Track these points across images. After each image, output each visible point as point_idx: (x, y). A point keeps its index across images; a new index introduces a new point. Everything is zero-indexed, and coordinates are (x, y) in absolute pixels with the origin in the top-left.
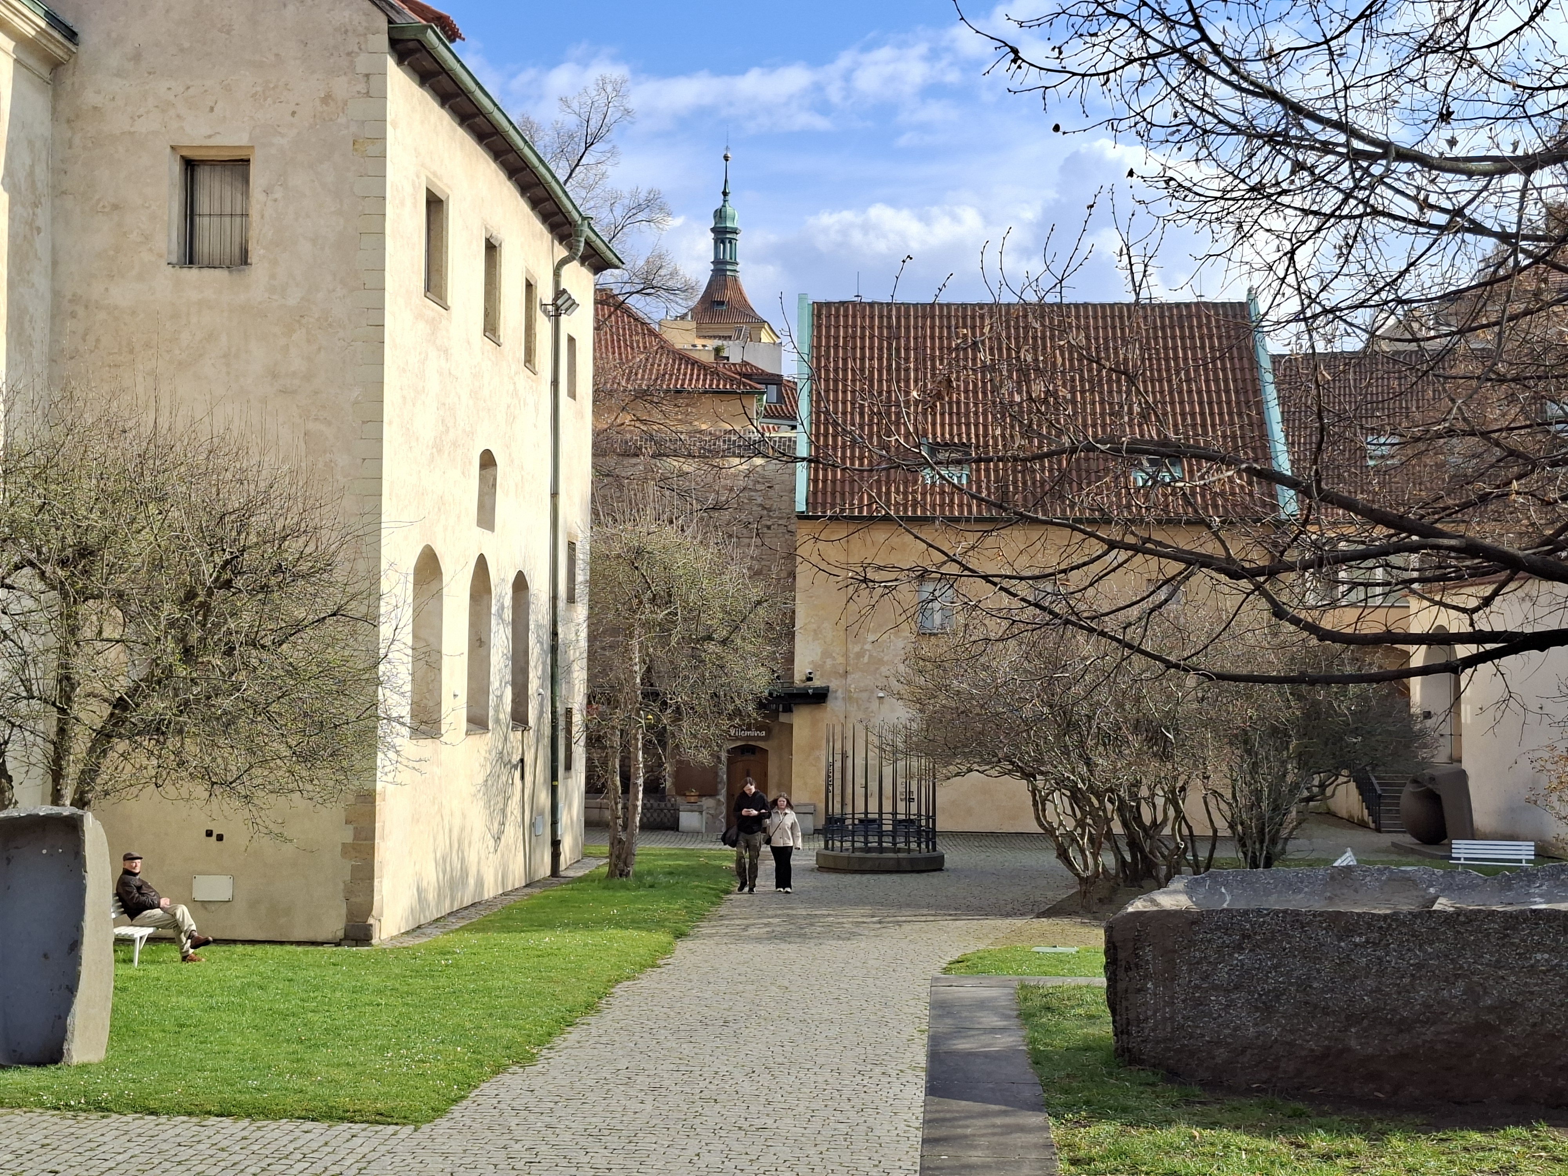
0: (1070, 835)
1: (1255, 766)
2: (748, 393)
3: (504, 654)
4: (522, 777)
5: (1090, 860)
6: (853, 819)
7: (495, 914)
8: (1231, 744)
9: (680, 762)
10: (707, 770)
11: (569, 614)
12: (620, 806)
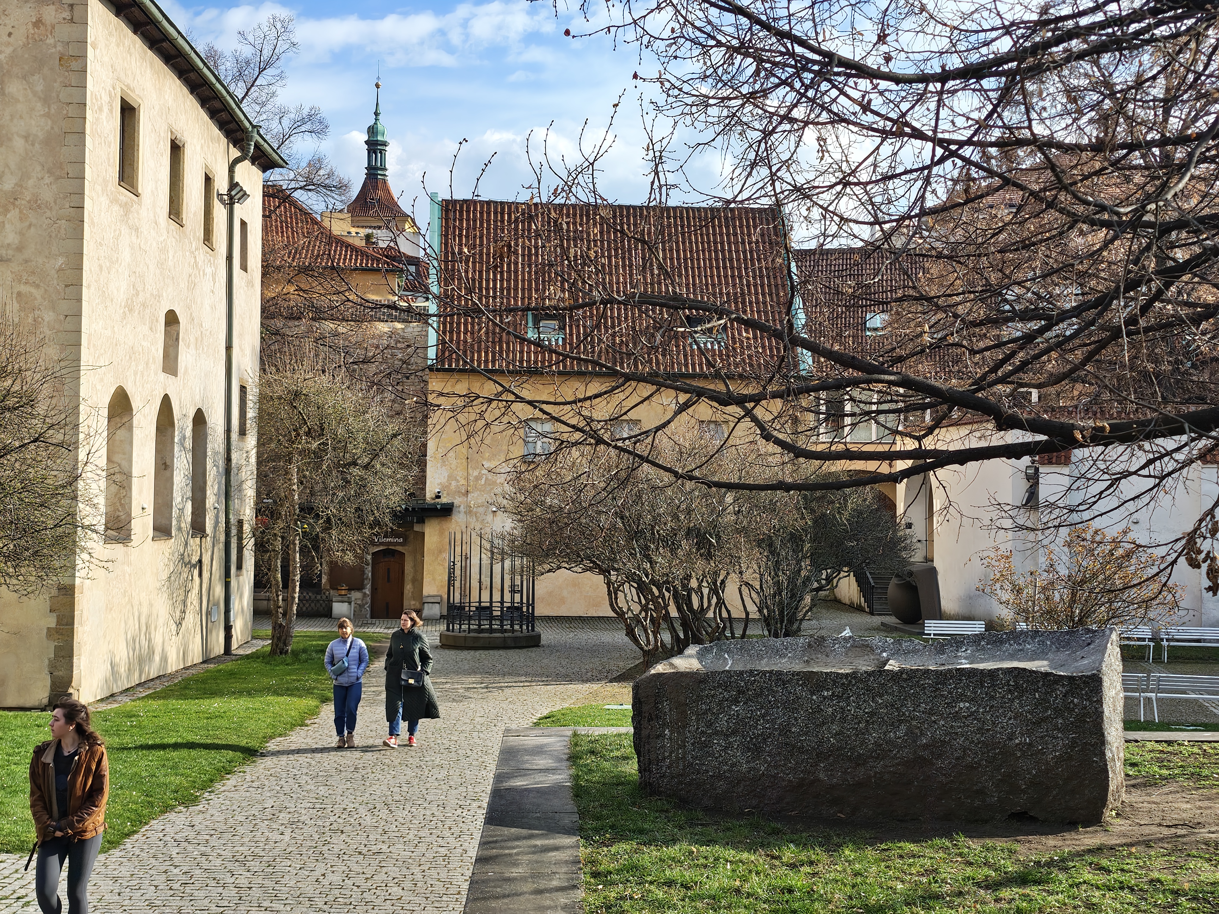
0: (636, 619)
1: (777, 564)
2: (392, 271)
3: (185, 475)
4: (200, 575)
5: (651, 637)
6: (470, 606)
7: (175, 685)
8: (759, 546)
9: (331, 562)
10: (353, 569)
11: (241, 444)
12: (280, 598)
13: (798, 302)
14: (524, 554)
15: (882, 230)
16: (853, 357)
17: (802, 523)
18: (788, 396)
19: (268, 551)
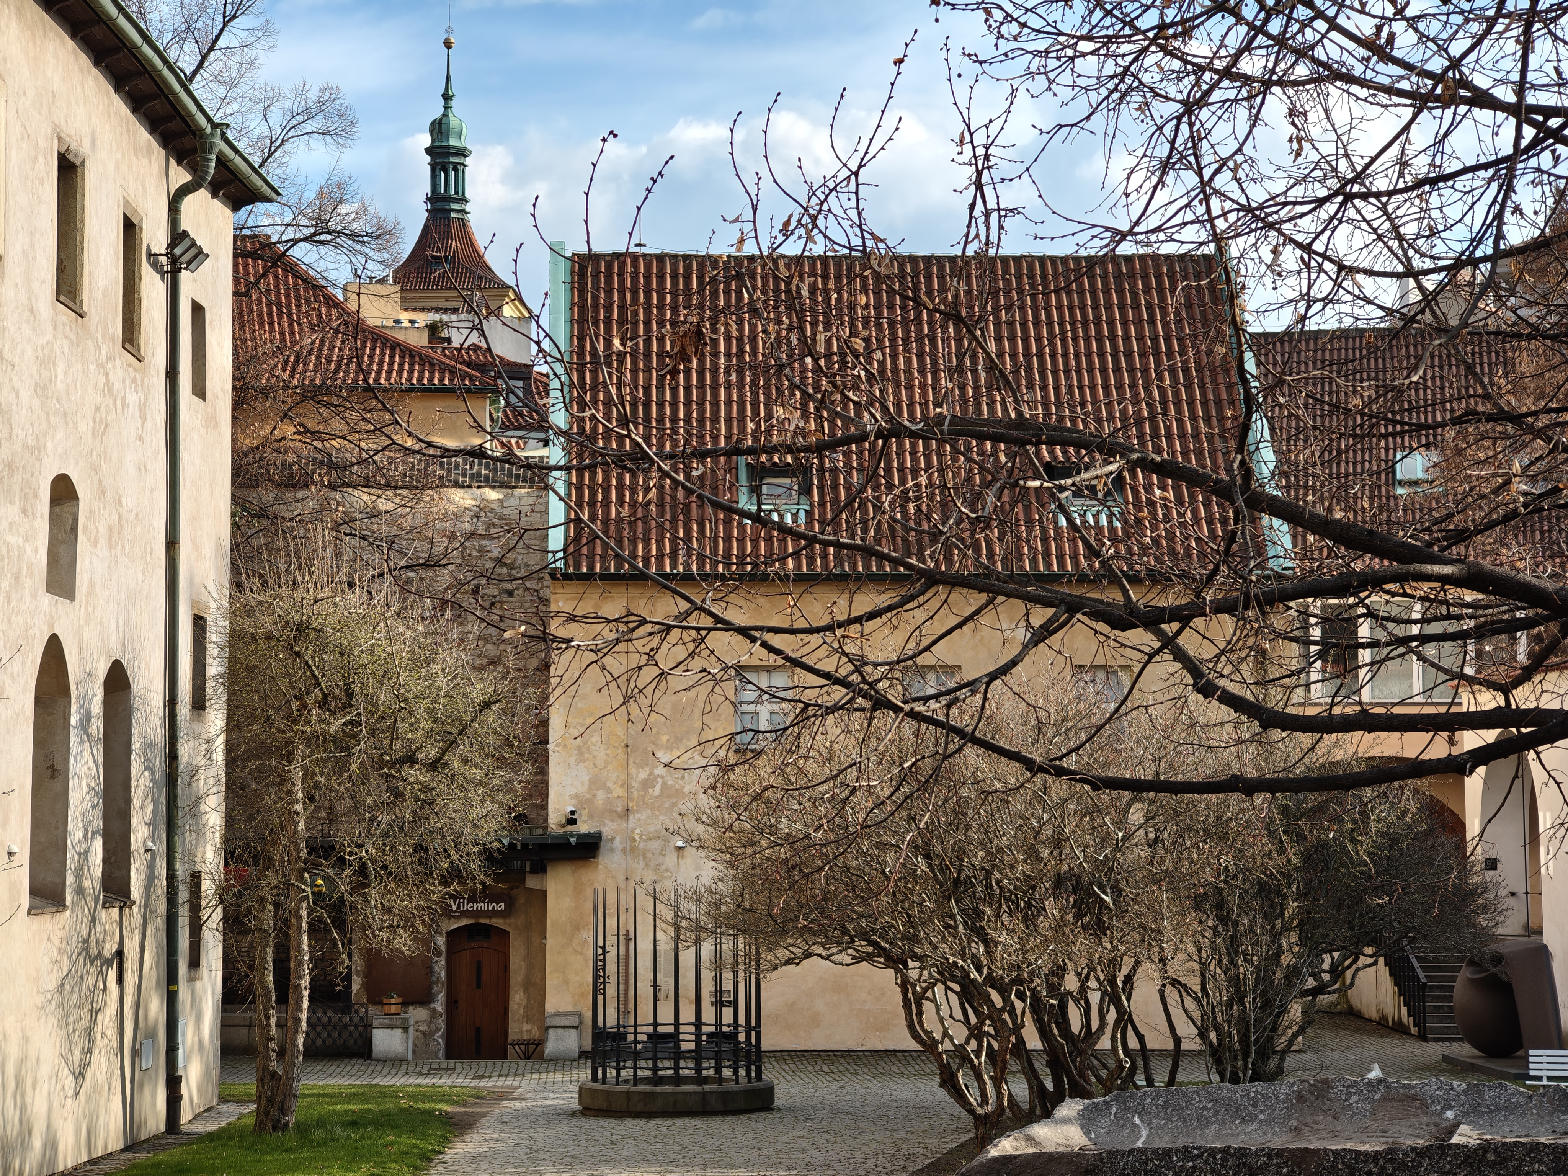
0: (960, 1052)
1: (1234, 942)
2: (477, 391)
3: (90, 789)
4: (120, 979)
5: (989, 1088)
6: (636, 1033)
8: (1197, 908)
9: (369, 950)
10: (410, 962)
11: (196, 727)
12: (273, 1021)
13: (1260, 427)
14: (740, 929)
15: (1420, 287)
16: (1371, 532)
17: (1281, 860)
18: (1246, 608)
19: (248, 931)
